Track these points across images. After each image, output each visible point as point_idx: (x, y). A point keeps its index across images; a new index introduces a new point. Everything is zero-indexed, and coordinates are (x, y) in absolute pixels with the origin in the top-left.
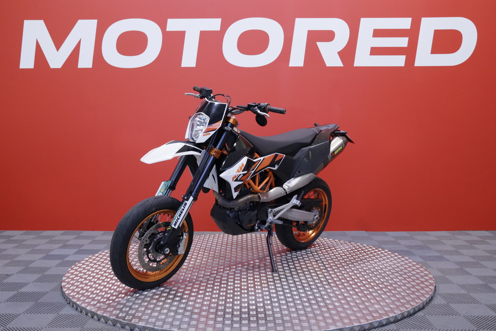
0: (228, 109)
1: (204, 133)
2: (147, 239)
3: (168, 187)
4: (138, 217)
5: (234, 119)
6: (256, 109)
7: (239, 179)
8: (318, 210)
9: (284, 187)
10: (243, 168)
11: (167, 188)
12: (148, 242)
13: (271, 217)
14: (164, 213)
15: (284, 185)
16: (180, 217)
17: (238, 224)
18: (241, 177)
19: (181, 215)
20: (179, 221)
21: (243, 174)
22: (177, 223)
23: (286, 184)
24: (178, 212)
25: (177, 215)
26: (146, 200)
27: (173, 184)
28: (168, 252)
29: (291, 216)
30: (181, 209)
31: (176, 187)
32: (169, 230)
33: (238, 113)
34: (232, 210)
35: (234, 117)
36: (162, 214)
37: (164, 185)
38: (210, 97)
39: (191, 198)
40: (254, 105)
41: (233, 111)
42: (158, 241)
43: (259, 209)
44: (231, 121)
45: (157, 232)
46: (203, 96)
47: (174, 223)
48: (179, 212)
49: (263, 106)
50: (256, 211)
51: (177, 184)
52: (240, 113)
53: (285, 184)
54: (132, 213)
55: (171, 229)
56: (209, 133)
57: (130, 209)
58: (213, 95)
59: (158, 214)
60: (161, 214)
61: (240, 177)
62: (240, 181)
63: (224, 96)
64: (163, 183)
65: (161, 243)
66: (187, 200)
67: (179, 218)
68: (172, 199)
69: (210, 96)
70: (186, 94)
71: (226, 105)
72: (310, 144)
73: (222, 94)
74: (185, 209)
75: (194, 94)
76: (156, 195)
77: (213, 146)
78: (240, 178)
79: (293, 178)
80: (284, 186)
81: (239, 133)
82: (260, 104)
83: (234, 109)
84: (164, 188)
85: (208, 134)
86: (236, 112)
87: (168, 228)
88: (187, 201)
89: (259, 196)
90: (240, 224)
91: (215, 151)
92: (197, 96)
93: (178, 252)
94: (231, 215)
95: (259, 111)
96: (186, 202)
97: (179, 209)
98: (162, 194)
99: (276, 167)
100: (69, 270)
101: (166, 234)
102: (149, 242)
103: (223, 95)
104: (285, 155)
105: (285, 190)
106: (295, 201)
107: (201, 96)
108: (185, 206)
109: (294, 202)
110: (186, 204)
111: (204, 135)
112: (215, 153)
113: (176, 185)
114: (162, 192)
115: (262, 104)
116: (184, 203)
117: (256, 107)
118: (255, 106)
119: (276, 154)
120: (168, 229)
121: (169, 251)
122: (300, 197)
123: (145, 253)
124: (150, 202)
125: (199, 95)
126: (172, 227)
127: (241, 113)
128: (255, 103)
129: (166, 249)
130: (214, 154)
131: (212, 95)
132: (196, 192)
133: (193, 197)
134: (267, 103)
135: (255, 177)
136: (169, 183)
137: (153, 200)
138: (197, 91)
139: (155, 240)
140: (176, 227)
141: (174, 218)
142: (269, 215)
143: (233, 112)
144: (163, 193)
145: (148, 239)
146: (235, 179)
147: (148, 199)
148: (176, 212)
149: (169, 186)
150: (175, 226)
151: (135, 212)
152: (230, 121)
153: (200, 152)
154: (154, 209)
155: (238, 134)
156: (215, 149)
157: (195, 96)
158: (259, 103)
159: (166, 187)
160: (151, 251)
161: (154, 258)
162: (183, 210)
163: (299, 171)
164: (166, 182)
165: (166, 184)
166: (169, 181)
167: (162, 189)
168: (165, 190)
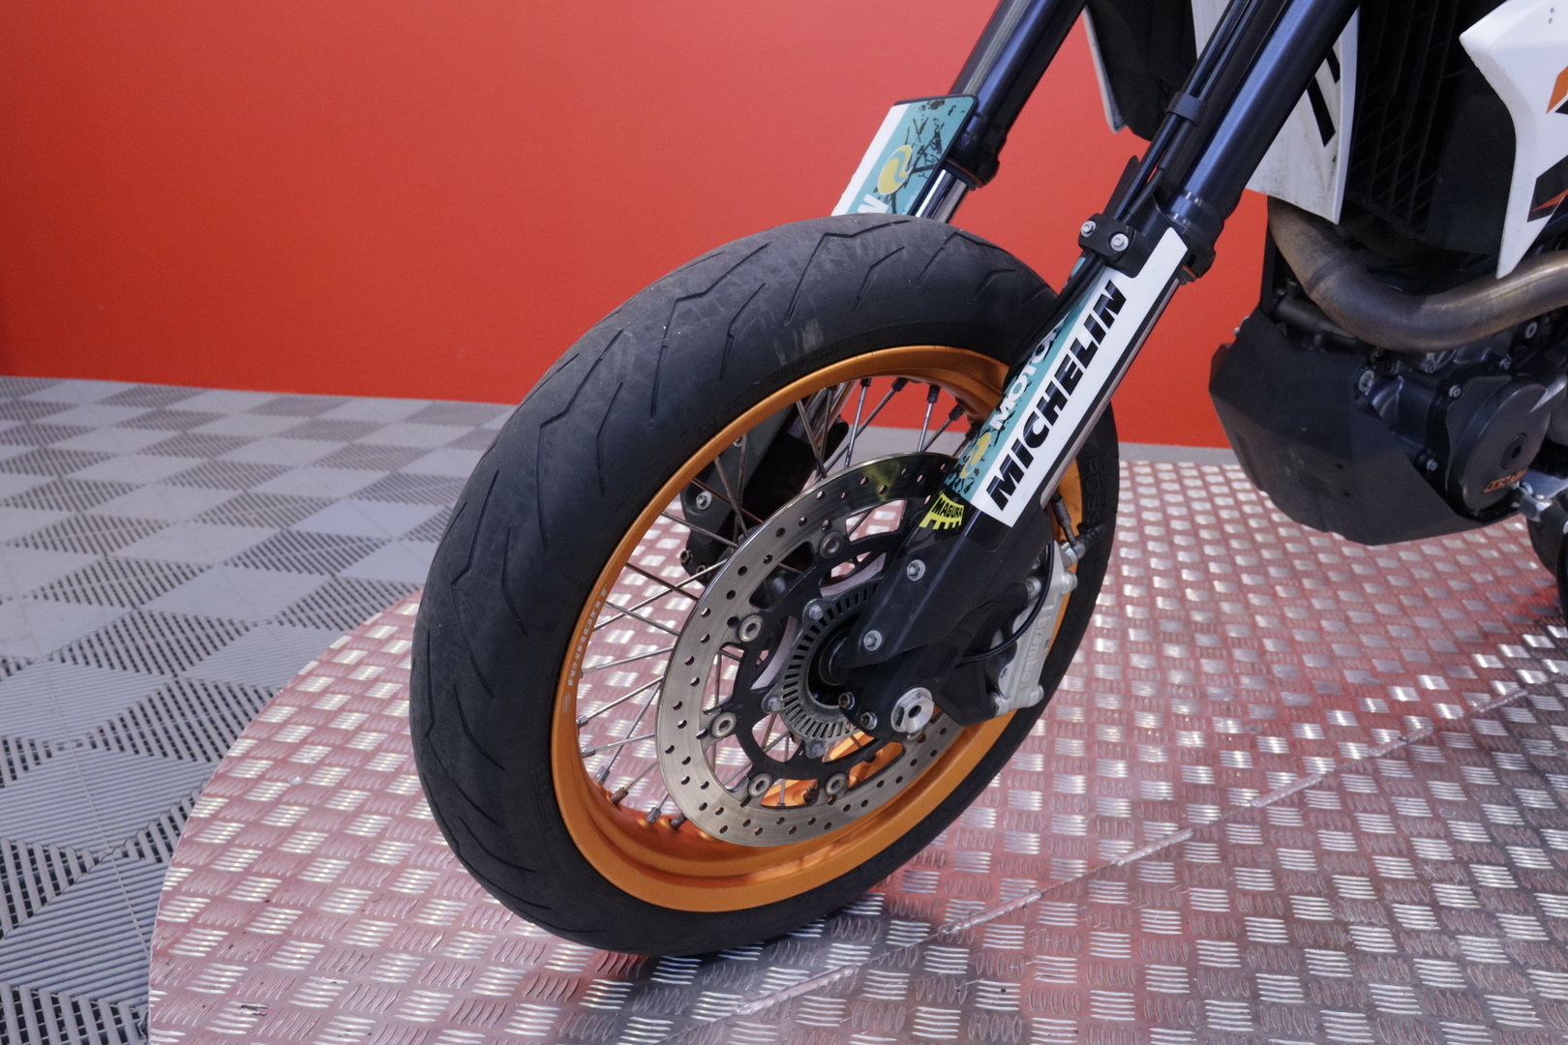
2: (742, 606)
3: (938, 145)
4: (653, 409)
11: (934, 156)
12: (752, 627)
14: (901, 374)
16: (1052, 417)
17: (1421, 468)
19: (1058, 400)
20: (1044, 457)
22: (1019, 475)
24: (1029, 369)
25: (1021, 403)
26: (741, 245)
27: (983, 131)
28: (916, 724)
30: (1065, 349)
31: (1002, 157)
32: (945, 534)
34: (1398, 367)
36: (883, 384)
37: (901, 137)
39: (1170, 250)
42: (841, 616)
45: (831, 545)
47: (995, 471)
48: (1039, 375)
51: (1010, 136)
54: (603, 371)
55: (960, 529)
57: (591, 332)
59: (842, 386)
60: (875, 380)
64: (897, 115)
65: (868, 641)
66: (1133, 262)
67: (1046, 431)
68: (976, 250)
74: (1101, 347)
76: (841, 209)
84: (900, 154)
87: (931, 516)
88: (1133, 271)
90: (1440, 471)
93: (997, 691)
94: (1382, 402)
96: (1120, 280)
97: (1046, 342)
98: (882, 208)
100: (335, 646)
101: (917, 569)
102: (754, 634)
108: (1109, 321)
110: (1117, 301)
113: (1003, 141)
114: (886, 190)
116: (1100, 290)
120: (933, 519)
121: (928, 708)
123: (725, 724)
124: (774, 271)
126: (970, 510)
129: (908, 699)
132: (1206, 193)
133: (1185, 238)
136: (951, 118)
137: (805, 247)
139: (815, 610)
140: (1009, 515)
141: (995, 421)
144: (892, 199)
145: (749, 608)
147: (759, 238)
148: (1015, 372)
149: (945, 145)
150: (1001, 502)
151: (625, 356)
154: (812, 339)
159: (922, 151)
160: (776, 703)
161: (802, 746)
162: (1086, 355)
164: (925, 103)
165: (924, 124)
166: (947, 100)
167: (892, 165)
168: (915, 170)
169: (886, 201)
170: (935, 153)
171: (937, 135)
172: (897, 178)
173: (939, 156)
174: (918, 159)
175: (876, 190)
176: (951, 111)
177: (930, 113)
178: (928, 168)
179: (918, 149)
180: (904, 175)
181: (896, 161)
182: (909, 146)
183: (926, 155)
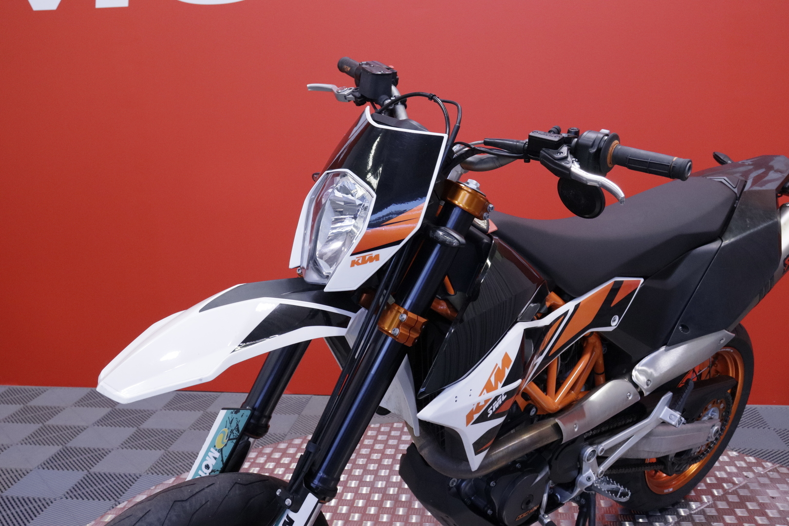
0: (449, 152)
1: (352, 255)
3: (238, 430)
5: (474, 193)
6: (565, 158)
7: (491, 412)
8: (719, 408)
9: (634, 379)
10: (507, 371)
13: (590, 470)
15: (634, 373)
17: (485, 515)
18: (500, 406)
21: (505, 394)
23: (640, 368)
27: (258, 418)
29: (647, 449)
33: (491, 165)
35: (473, 184)
37: (224, 424)
38: (388, 101)
40: (555, 138)
41: (470, 159)
43: (555, 457)
44: (462, 200)
46: (362, 96)
49: (592, 146)
50: (547, 469)
52: (497, 167)
53: (637, 367)
56: (374, 253)
58: (399, 90)
61: (496, 405)
62: (495, 416)
63: (436, 101)
64: (222, 414)
66: (295, 507)
69: (390, 95)
70: (311, 88)
71: (442, 138)
72: (719, 235)
73: (428, 94)
75: (334, 88)
77: (391, 300)
78: (497, 409)
79: (663, 349)
80: (636, 376)
81: (494, 233)
82: (577, 134)
83: (473, 151)
84: (224, 432)
85: (371, 260)
86: (481, 161)
88: (296, 511)
89: (556, 426)
90: (493, 514)
91: (401, 322)
92: (345, 97)
95: (576, 168)
96: (291, 514)
99: (615, 322)
103: (431, 98)
104: (642, 280)
105: (636, 385)
106: (663, 411)
107: (357, 94)
109: (661, 417)
110: (291, 521)
111: (353, 263)
112: (398, 327)
114: (219, 447)
115: (589, 136)
116: (285, 517)
117: (565, 150)
118: (557, 146)
119: (615, 282)
122: (682, 400)
125: (352, 93)
127: (502, 165)
128: (558, 132)
130: (397, 331)
131: (395, 92)
134: (606, 131)
135: (547, 371)
136: (242, 419)
138: (349, 73)
142: (585, 466)
143: (471, 163)
144: (221, 451)
146: (476, 416)
149: (240, 430)
152: (456, 202)
153: (343, 322)
155: (490, 236)
156: (402, 311)
157: (337, 96)
158: (575, 129)
159: (232, 432)
163: (683, 326)
164: (232, 411)
165: (232, 420)
166: (241, 411)
167: (221, 436)
168: (229, 440)
169: (219, 452)
170: (237, 433)
171: (237, 425)
172: (223, 442)
173: (238, 434)
174: (230, 435)
175: (215, 446)
176: (242, 416)
177: (234, 415)
178: (234, 439)
179: (230, 430)
180: (225, 441)
181: (222, 435)
182: (227, 429)
183: (233, 433)
